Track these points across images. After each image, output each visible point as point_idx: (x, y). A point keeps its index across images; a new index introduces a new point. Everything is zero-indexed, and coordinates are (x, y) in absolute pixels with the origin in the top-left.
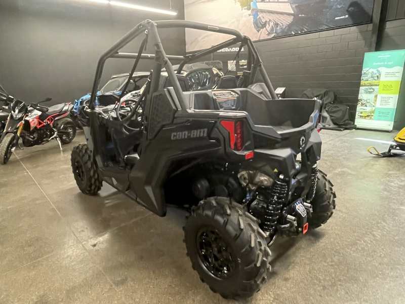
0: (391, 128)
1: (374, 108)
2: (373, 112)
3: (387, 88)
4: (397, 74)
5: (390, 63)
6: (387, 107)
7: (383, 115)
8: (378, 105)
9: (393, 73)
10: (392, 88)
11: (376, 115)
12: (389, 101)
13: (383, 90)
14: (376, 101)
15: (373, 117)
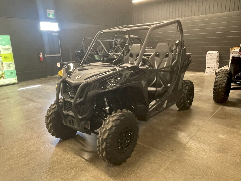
0: (16, 81)
1: (3, 71)
2: (4, 74)
3: (6, 58)
4: (9, 50)
5: (4, 43)
6: (10, 69)
7: (10, 74)
8: (5, 69)
9: (7, 49)
10: (9, 58)
11: (6, 75)
12: (11, 65)
13: (5, 59)
14: (3, 66)
15: (5, 77)
